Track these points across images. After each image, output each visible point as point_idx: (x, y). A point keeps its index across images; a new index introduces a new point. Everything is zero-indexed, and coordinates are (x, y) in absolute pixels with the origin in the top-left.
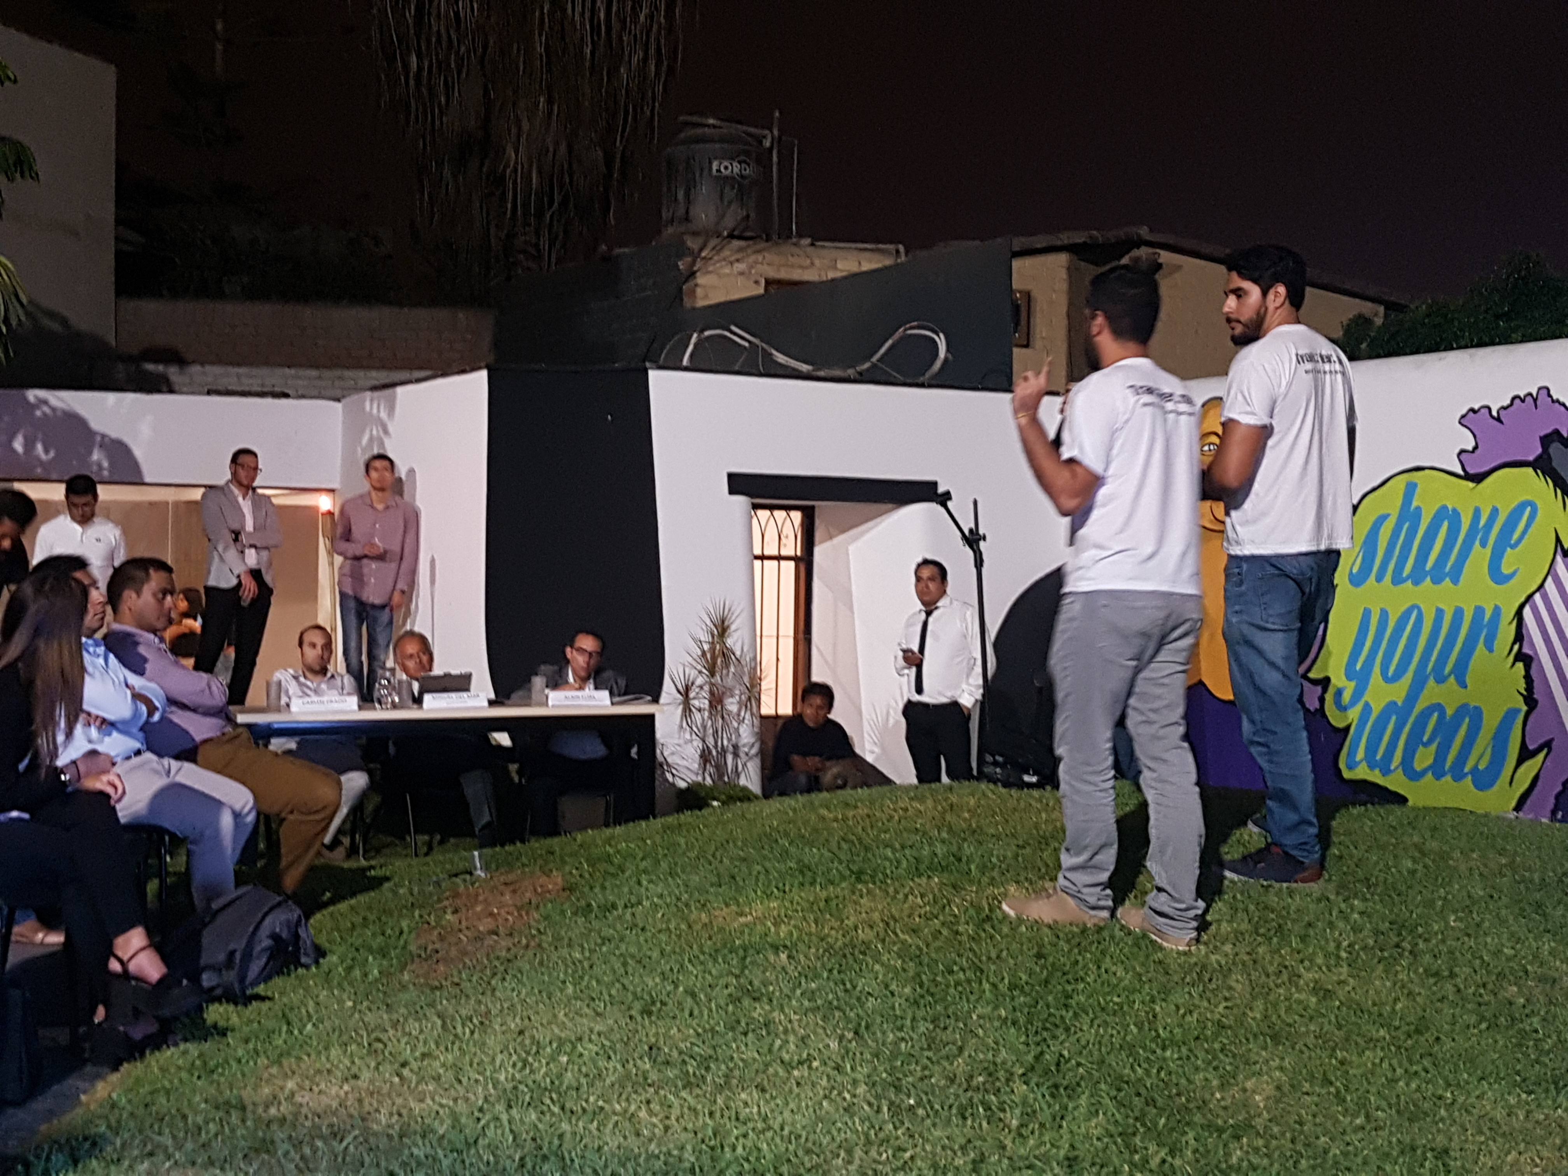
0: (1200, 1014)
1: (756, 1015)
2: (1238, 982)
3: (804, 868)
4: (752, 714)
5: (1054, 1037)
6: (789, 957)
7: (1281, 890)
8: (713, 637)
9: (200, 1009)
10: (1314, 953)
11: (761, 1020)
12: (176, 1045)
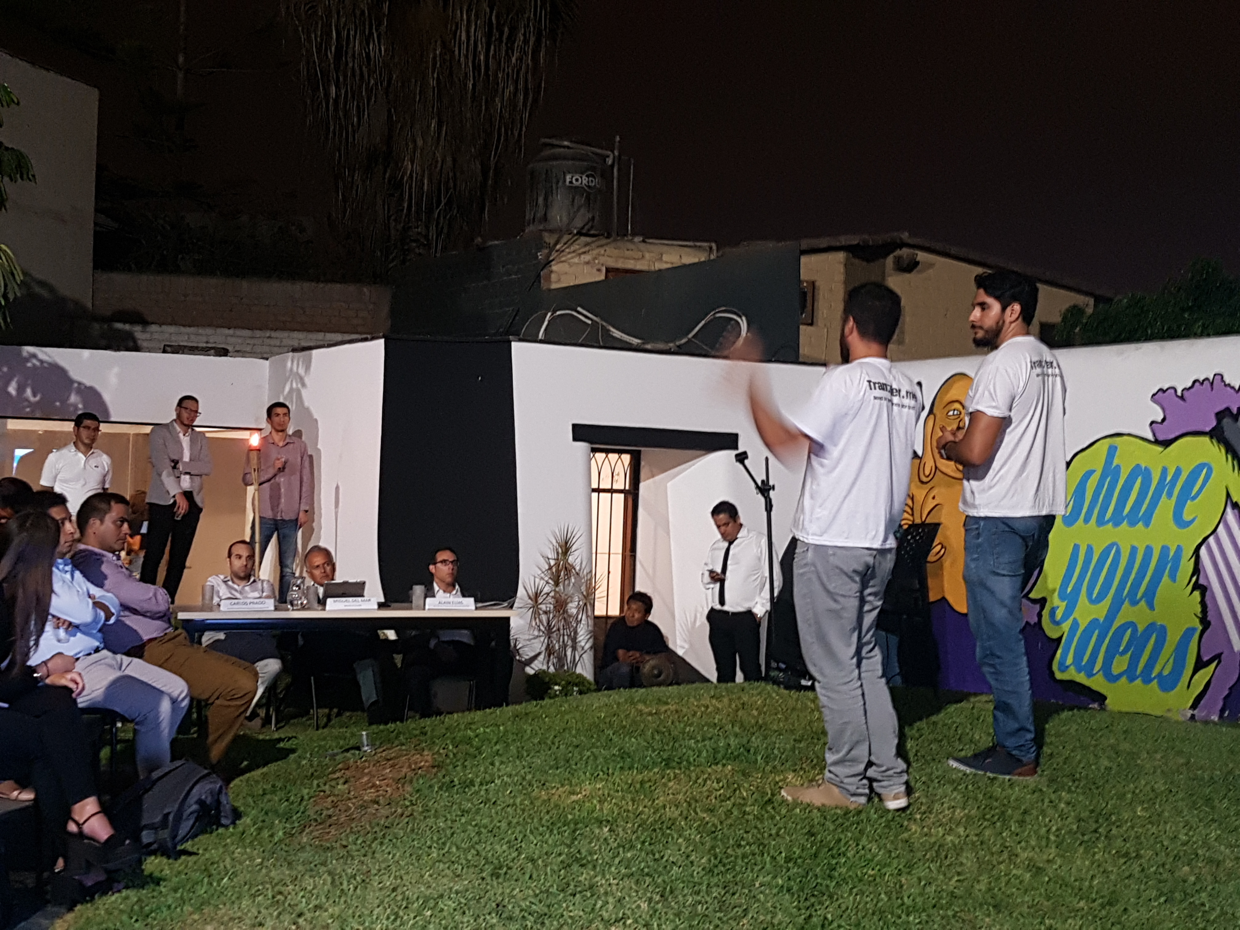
0: (937, 886)
1: (581, 878)
2: (968, 859)
3: (624, 755)
4: (587, 616)
5: (821, 903)
6: (610, 830)
7: (1004, 782)
8: (558, 553)
9: (140, 862)
10: (1029, 836)
11: (586, 883)
12: (119, 891)
